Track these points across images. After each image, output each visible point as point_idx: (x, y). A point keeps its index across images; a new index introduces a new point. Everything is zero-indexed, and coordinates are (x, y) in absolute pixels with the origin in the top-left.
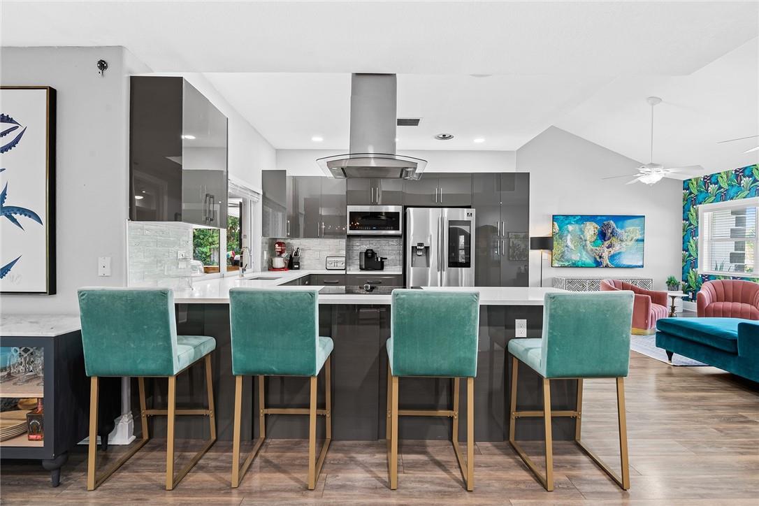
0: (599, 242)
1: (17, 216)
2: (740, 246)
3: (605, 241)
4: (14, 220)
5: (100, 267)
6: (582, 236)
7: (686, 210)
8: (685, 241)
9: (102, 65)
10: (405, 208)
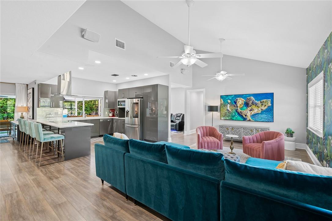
3: (248, 107)
6: (235, 105)
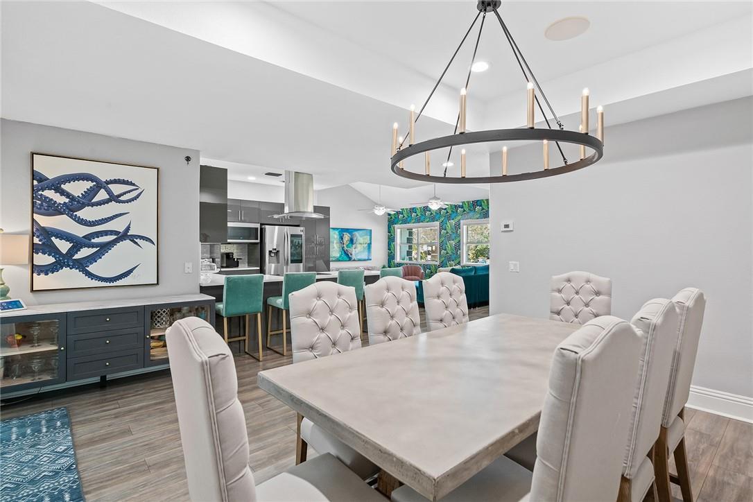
0: (350, 245)
1: (138, 241)
2: (410, 247)
4: (136, 243)
5: (186, 269)
7: (389, 227)
8: (389, 245)
9: (188, 159)
10: (262, 224)
